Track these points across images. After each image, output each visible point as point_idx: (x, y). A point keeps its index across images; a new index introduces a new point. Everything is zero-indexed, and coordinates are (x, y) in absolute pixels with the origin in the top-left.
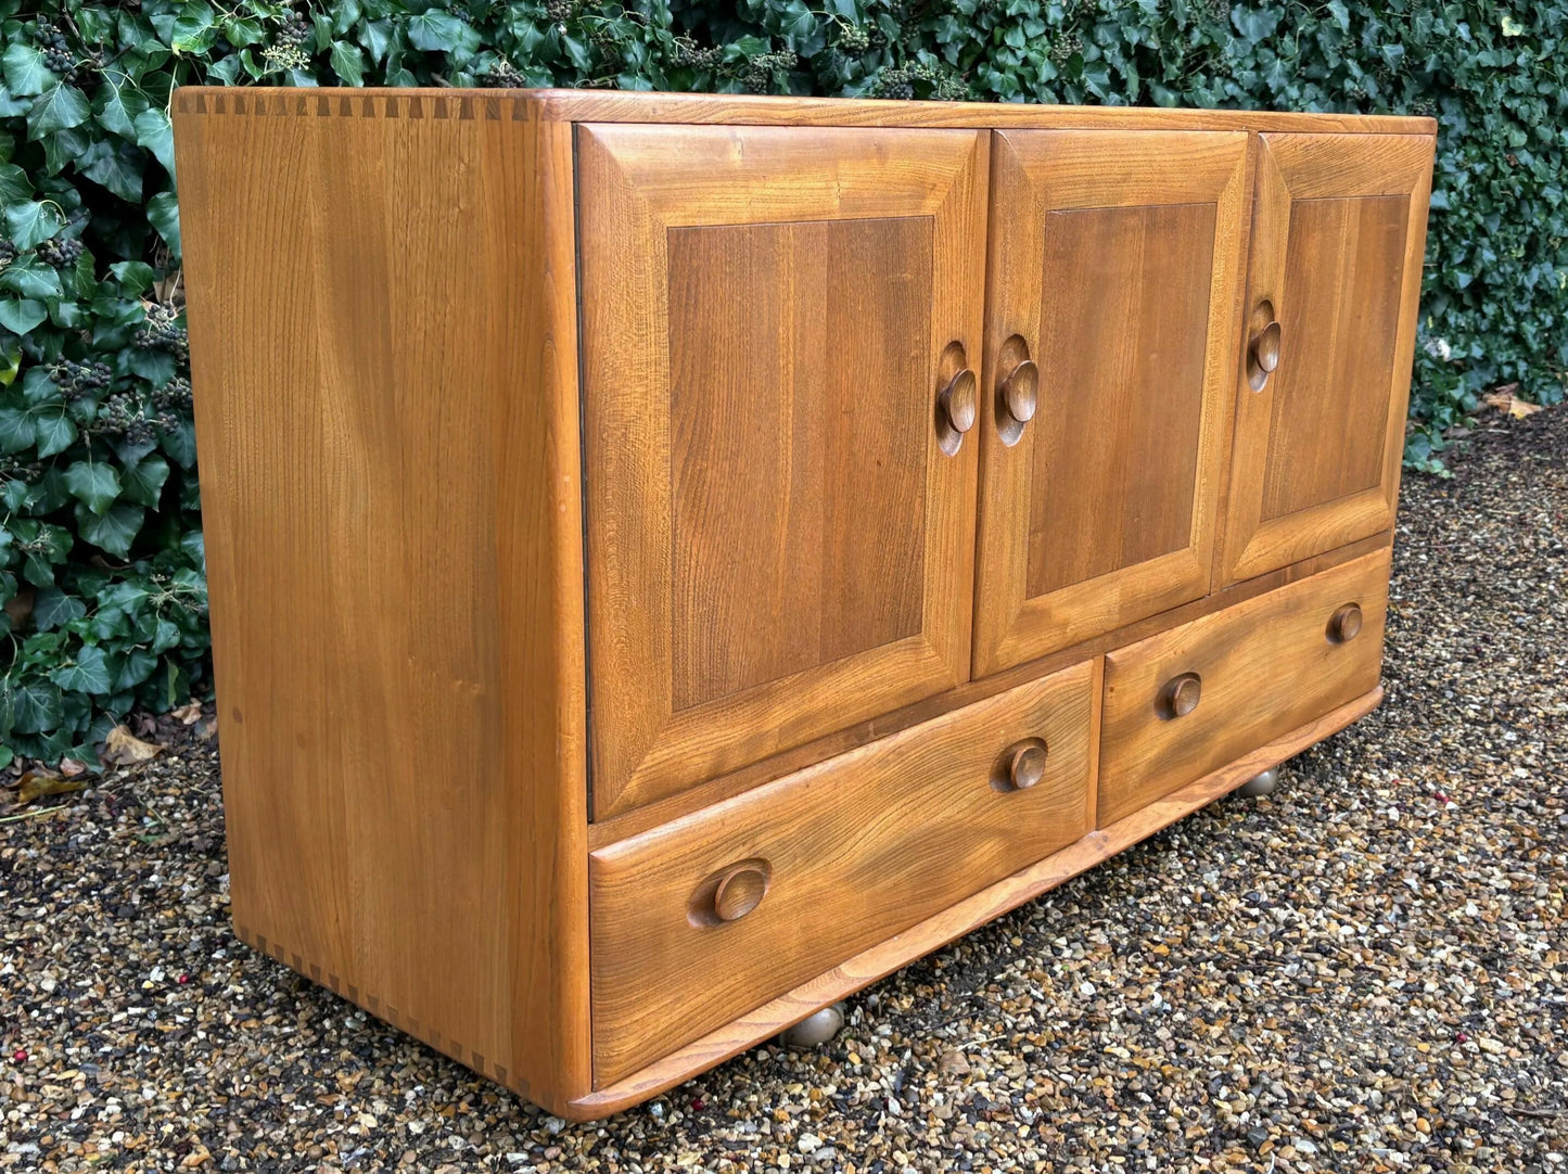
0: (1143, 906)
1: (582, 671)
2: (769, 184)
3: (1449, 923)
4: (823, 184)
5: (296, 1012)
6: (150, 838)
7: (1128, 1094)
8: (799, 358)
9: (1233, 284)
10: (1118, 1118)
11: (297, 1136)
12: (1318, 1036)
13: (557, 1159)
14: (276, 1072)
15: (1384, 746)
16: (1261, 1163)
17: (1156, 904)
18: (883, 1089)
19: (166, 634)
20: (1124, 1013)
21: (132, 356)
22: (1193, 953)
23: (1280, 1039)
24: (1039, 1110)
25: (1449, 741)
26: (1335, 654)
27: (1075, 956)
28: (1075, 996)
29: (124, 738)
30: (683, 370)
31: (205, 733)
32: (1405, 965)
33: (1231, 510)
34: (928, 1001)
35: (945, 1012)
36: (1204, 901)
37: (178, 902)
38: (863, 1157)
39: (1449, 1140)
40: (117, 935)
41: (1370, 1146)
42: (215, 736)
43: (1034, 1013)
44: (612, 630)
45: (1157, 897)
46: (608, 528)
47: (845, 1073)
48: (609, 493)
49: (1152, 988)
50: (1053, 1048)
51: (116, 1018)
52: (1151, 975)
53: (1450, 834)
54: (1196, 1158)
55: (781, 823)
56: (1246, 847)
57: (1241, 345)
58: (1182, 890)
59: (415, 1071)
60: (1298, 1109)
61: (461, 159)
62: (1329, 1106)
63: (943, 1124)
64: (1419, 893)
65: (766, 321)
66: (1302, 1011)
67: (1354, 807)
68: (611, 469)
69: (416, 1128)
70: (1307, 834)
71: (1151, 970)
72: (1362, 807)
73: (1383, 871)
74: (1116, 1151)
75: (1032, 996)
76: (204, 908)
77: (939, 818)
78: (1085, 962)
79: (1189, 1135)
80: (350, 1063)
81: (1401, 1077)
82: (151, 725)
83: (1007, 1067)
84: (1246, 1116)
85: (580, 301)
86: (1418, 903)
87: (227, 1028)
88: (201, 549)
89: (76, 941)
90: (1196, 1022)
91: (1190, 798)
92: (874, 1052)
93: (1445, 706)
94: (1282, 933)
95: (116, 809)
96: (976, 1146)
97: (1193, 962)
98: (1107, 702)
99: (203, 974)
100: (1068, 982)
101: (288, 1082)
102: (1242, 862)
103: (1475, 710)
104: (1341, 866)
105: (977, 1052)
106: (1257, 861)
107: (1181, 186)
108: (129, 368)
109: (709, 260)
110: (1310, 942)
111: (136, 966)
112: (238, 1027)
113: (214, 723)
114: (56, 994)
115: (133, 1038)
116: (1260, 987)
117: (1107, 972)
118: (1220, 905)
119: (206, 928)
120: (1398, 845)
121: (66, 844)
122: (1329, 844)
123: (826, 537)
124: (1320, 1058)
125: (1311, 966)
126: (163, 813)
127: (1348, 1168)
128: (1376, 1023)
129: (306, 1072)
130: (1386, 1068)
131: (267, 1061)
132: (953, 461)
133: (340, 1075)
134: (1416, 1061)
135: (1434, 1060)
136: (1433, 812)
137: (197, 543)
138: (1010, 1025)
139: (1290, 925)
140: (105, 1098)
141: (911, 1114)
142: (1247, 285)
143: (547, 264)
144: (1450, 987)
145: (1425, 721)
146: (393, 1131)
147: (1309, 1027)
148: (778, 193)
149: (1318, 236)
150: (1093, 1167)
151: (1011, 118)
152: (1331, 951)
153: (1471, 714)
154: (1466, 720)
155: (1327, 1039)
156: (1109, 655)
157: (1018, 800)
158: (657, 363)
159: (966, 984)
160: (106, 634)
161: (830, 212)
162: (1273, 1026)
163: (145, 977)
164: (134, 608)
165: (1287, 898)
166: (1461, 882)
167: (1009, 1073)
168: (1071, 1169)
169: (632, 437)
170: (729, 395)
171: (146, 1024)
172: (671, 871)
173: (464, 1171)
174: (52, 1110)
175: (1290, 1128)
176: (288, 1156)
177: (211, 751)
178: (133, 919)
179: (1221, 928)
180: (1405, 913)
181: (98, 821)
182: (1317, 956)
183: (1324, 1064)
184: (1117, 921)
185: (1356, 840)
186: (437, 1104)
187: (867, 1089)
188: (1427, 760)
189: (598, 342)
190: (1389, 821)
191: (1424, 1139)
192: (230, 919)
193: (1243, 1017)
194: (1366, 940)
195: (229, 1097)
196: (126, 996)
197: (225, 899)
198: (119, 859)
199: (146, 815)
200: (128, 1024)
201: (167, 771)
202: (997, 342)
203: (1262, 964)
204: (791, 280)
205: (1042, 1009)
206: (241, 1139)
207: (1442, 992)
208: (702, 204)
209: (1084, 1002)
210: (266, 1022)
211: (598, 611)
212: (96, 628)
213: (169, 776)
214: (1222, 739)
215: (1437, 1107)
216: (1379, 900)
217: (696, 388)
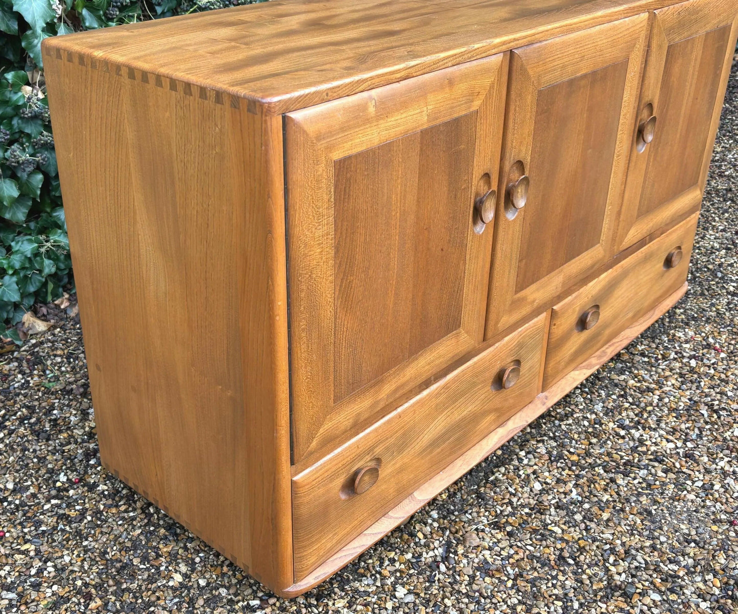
0: (563, 427)
1: (288, 396)
2: (389, 120)
3: (725, 439)
4: (419, 111)
5: (135, 502)
6: (51, 384)
7: (561, 558)
8: (402, 208)
9: (633, 99)
10: (557, 575)
11: (143, 588)
12: (658, 519)
13: (274, 604)
14: (129, 544)
15: (686, 310)
16: (633, 607)
17: (570, 425)
18: (436, 556)
19: (49, 267)
20: (557, 502)
21: (20, 121)
22: (590, 461)
23: (639, 521)
24: (517, 569)
25: (720, 307)
26: (667, 274)
27: (530, 463)
28: (531, 490)
29: (31, 319)
30: (341, 233)
31: (73, 313)
32: (703, 471)
33: (622, 217)
34: (455, 494)
35: (464, 500)
36: (595, 423)
37: (69, 428)
38: (429, 601)
39: (730, 593)
40: (40, 450)
41: (689, 597)
42: (77, 315)
43: (510, 503)
44: (302, 374)
45: (570, 421)
46: (301, 324)
47: (416, 543)
48: (301, 307)
49: (570, 485)
50: (522, 527)
51: (46, 507)
52: (570, 476)
53: (723, 376)
54: (599, 603)
55: (387, 439)
56: (616, 385)
57: (634, 130)
58: (584, 417)
59: (198, 543)
60: (651, 572)
61: (216, 125)
62: (666, 569)
63: (468, 579)
64: (708, 420)
65: (386, 195)
66: (649, 501)
67: (672, 357)
68: (303, 295)
69: (202, 583)
70: (647, 377)
71: (570, 473)
72: (676, 356)
73: (689, 403)
74: (558, 598)
75: (509, 492)
76: (82, 431)
77: (465, 412)
78: (535, 467)
79: (594, 587)
80: (166, 538)
81: (703, 548)
82: (44, 310)
83: (499, 541)
84: (624, 575)
85: (286, 210)
86: (708, 427)
87: (101, 512)
88: (63, 217)
89: (20, 455)
90: (595, 509)
91: (589, 367)
92: (430, 530)
93: (718, 283)
94: (637, 447)
95: (32, 365)
96: (486, 595)
97: (592, 466)
98: (551, 331)
99: (86, 476)
100: (527, 480)
101: (135, 549)
102: (614, 397)
103: (734, 287)
104: (666, 400)
105: (483, 531)
106: (622, 396)
107: (611, 55)
108: (19, 128)
109: (356, 171)
110: (652, 454)
111: (51, 472)
112: (107, 512)
113: (77, 307)
114: (14, 491)
115: (55, 520)
116: (627, 486)
117: (547, 474)
118: (603, 426)
119: (84, 444)
120: (696, 384)
121: (8, 388)
122: (660, 385)
123: (413, 295)
124: (660, 534)
125: (653, 471)
126: (56, 368)
127: (678, 611)
128: (688, 510)
129: (143, 543)
130: (695, 541)
131: (124, 536)
132: (481, 236)
133: (161, 546)
134: (711, 537)
135: (720, 537)
136: (713, 361)
137: (61, 214)
138: (499, 512)
139: (641, 442)
140: (45, 562)
141: (451, 572)
142: (640, 97)
143: (269, 194)
144: (727, 486)
145: (706, 293)
146: (191, 584)
147: (654, 512)
148: (394, 123)
149: (680, 61)
150: (546, 608)
151: (520, 41)
152: (663, 461)
153: (732, 289)
154: (728, 293)
155: (663, 521)
156: (555, 308)
157: (504, 393)
158: (328, 234)
159: (474, 481)
160: (17, 265)
161: (422, 124)
162: (635, 512)
163: (57, 479)
164: (32, 254)
165: (639, 423)
166: (730, 411)
167: (500, 545)
168: (535, 610)
169: (314, 276)
170: (365, 239)
171: (61, 512)
172: (332, 478)
173: (229, 611)
174: (21, 570)
175: (647, 584)
176: (140, 601)
177: (77, 323)
178: (48, 440)
179: (605, 442)
180: (701, 432)
181: (22, 373)
182: (656, 464)
183: (663, 539)
184: (550, 438)
185: (674, 382)
186: (211, 566)
187: (428, 556)
188: (708, 320)
189: (296, 231)
190: (690, 367)
191: (717, 592)
192: (96, 437)
193: (619, 506)
194: (681, 451)
195: (107, 560)
196: (49, 491)
197: (93, 424)
198: (37, 399)
199: (47, 369)
200: (52, 511)
201: (55, 339)
202: (507, 167)
203: (627, 468)
204: (400, 168)
205: (514, 500)
206: (115, 591)
207: (723, 490)
208: (353, 142)
209: (536, 495)
210: (120, 509)
211: (296, 365)
212: (12, 263)
213: (57, 341)
214: (607, 332)
215: (723, 570)
216: (687, 425)
217: (348, 240)
